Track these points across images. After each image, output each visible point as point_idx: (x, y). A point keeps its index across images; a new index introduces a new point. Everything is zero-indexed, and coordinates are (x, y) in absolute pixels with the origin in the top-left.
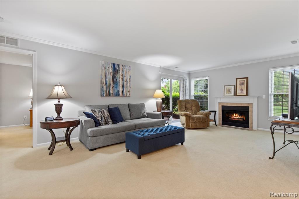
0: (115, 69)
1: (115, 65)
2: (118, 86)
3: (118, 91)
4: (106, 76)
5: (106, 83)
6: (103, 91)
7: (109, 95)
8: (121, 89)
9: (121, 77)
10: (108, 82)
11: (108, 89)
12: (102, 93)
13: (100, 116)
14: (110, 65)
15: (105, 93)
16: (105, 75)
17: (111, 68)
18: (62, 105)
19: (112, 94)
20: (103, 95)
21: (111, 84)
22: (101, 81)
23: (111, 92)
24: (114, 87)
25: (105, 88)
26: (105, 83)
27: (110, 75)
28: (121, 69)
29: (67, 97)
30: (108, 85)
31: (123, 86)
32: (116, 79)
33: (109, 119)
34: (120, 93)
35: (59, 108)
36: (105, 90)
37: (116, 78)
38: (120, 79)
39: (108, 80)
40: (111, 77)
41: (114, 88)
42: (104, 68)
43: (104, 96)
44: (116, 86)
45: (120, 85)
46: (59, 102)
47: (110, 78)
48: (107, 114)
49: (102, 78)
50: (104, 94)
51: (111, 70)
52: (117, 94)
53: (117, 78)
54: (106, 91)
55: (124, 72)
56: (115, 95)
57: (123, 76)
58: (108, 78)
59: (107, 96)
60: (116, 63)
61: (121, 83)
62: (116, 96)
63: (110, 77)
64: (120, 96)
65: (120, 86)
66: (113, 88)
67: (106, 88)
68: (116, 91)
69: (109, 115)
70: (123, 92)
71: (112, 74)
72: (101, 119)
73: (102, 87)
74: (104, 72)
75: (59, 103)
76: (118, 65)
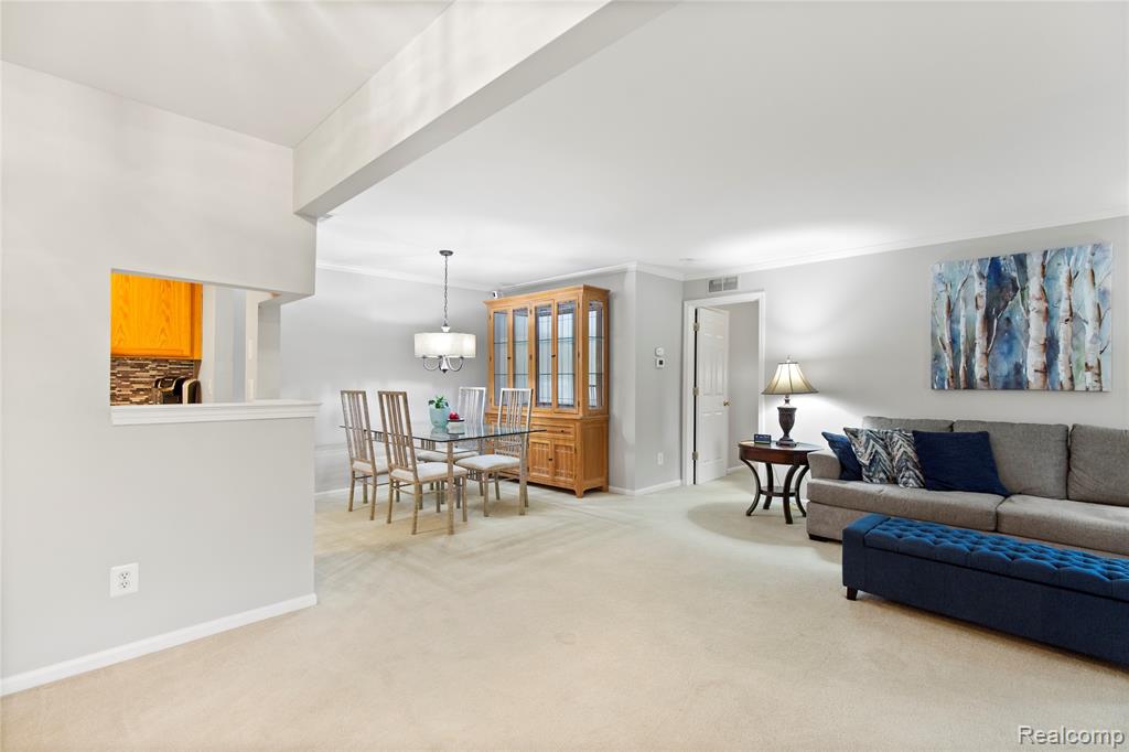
0: (1002, 279)
1: (1002, 262)
2: (1015, 348)
3: (1018, 368)
4: (955, 312)
5: (954, 341)
6: (941, 371)
7: (970, 385)
8: (1033, 359)
9: (1035, 304)
10: (963, 333)
11: (963, 360)
12: (933, 378)
13: (869, 451)
14: (974, 267)
15: (947, 375)
16: (950, 311)
17: (977, 280)
18: (795, 409)
19: (986, 379)
20: (938, 385)
21: (980, 343)
22: (933, 336)
23: (979, 372)
24: (996, 352)
25: (947, 359)
26: (947, 341)
27: (972, 306)
28: (1039, 270)
29: (810, 390)
30: (962, 348)
31: (1050, 346)
32: (1008, 320)
33: (908, 469)
34: (1031, 375)
35: (787, 418)
36: (948, 364)
37: (1006, 315)
38: (1032, 314)
39: (962, 328)
40: (979, 315)
41: (996, 355)
42: (944, 288)
43: (943, 388)
44: (1005, 348)
45: (1027, 342)
46: (787, 401)
47: (976, 318)
48: (902, 450)
49: (935, 325)
50: (943, 379)
51: (979, 288)
52: (1012, 378)
53: (1011, 312)
54: (955, 370)
55: (1055, 278)
56: (1000, 385)
57: (1047, 301)
58: (963, 320)
59: (957, 388)
60: (1005, 252)
61: (1037, 330)
62: (1006, 387)
63: (971, 317)
64: (1032, 386)
65: (1031, 343)
66: (987, 355)
67: (955, 359)
68: (1005, 368)
69: (913, 455)
70: (1047, 369)
71: (982, 302)
72: (867, 463)
73: (937, 357)
74: (946, 301)
75: (787, 406)
76: (1021, 260)
